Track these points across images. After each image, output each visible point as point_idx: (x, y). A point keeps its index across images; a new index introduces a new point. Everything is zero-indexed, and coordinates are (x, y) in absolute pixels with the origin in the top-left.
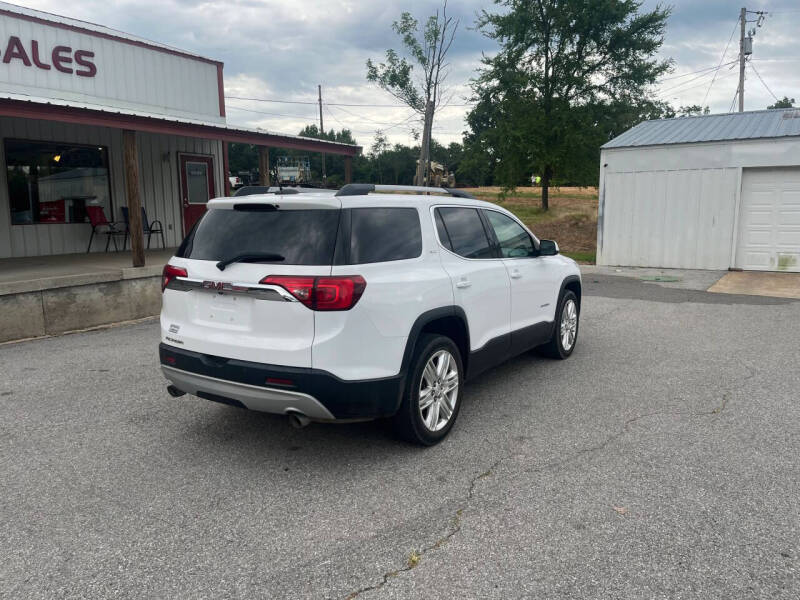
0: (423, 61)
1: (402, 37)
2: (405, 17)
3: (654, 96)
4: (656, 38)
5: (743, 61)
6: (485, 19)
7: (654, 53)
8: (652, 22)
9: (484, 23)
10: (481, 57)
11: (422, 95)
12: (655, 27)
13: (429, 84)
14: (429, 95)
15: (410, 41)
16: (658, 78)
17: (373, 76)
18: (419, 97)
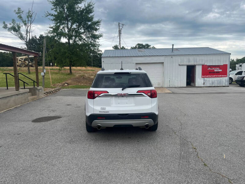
0: (25, 24)
1: (17, 15)
2: (19, 9)
3: (98, 43)
4: (98, 28)
5: (120, 36)
6: (48, 14)
7: (97, 31)
8: (97, 23)
9: (48, 16)
10: (49, 26)
11: (24, 35)
12: (98, 25)
13: (27, 32)
14: (27, 36)
15: (20, 17)
16: (99, 38)
17: (5, 27)
18: (23, 36)
